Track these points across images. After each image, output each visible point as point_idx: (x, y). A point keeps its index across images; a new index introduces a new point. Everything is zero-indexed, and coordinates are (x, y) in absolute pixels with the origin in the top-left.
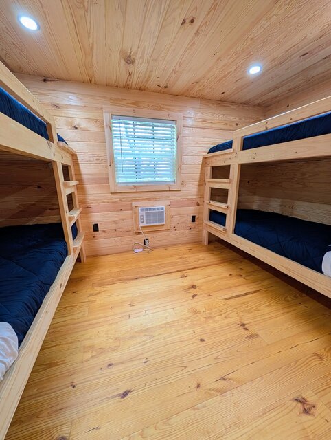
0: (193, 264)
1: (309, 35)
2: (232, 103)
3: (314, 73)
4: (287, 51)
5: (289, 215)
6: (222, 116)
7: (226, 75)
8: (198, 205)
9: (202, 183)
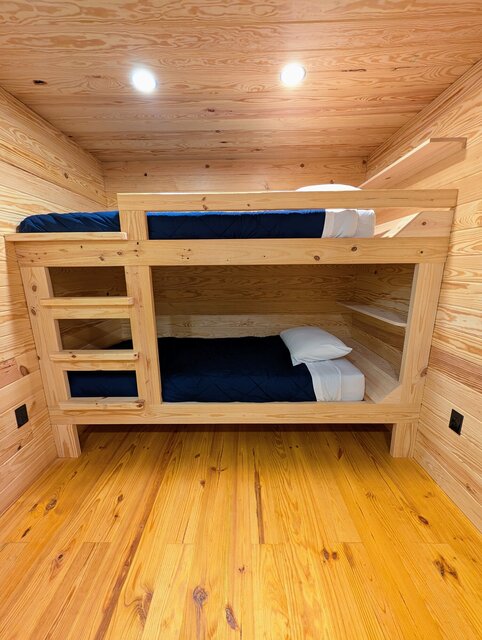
0: (115, 537)
1: (239, 87)
2: (46, 120)
3: (194, 143)
4: (206, 87)
5: (186, 336)
6: (29, 141)
7: (84, 43)
8: (25, 371)
9: (22, 311)
